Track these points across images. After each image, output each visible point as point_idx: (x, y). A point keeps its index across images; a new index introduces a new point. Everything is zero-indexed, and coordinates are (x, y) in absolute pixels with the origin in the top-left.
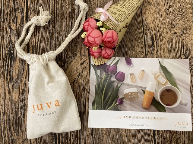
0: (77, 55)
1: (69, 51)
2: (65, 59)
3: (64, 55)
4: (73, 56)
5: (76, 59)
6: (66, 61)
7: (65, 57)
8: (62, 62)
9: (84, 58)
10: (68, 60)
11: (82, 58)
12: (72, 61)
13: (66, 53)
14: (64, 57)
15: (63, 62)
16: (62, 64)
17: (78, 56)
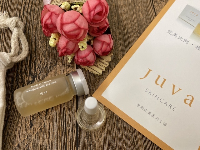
0: (56, 64)
1: (44, 58)
2: (35, 70)
3: (35, 65)
4: (50, 67)
5: (54, 71)
6: (36, 74)
7: (37, 67)
8: (29, 76)
9: (68, 70)
10: (41, 72)
11: (65, 69)
12: (47, 75)
13: (39, 61)
14: (35, 67)
15: (32, 75)
16: (29, 79)
17: (58, 66)
